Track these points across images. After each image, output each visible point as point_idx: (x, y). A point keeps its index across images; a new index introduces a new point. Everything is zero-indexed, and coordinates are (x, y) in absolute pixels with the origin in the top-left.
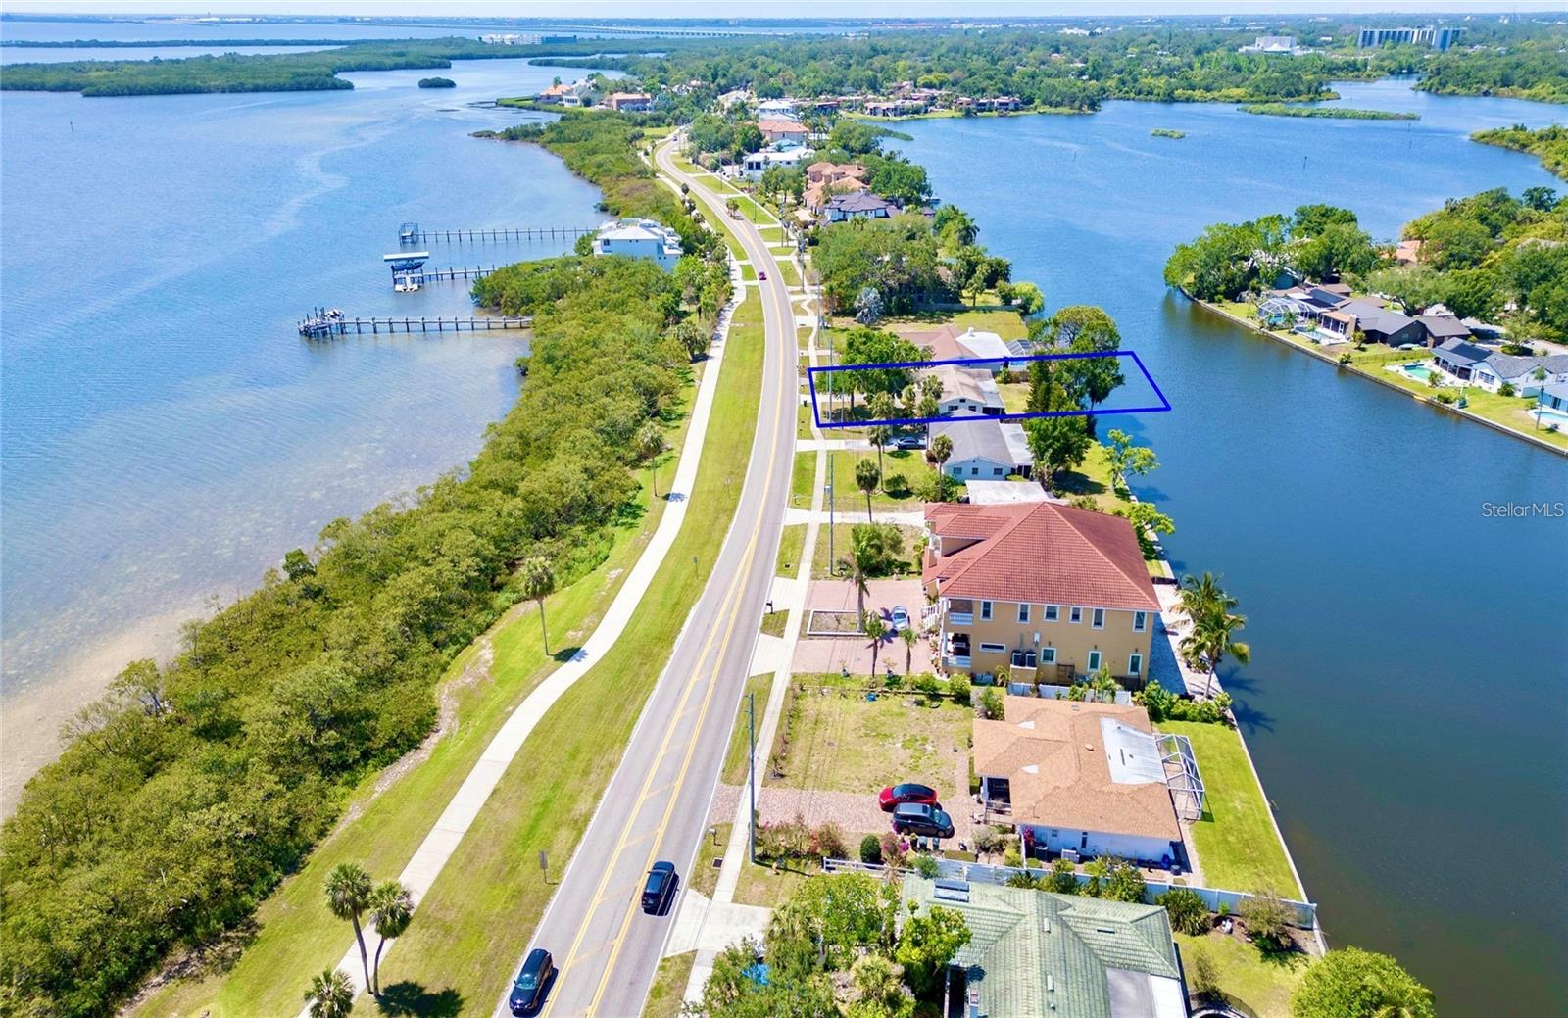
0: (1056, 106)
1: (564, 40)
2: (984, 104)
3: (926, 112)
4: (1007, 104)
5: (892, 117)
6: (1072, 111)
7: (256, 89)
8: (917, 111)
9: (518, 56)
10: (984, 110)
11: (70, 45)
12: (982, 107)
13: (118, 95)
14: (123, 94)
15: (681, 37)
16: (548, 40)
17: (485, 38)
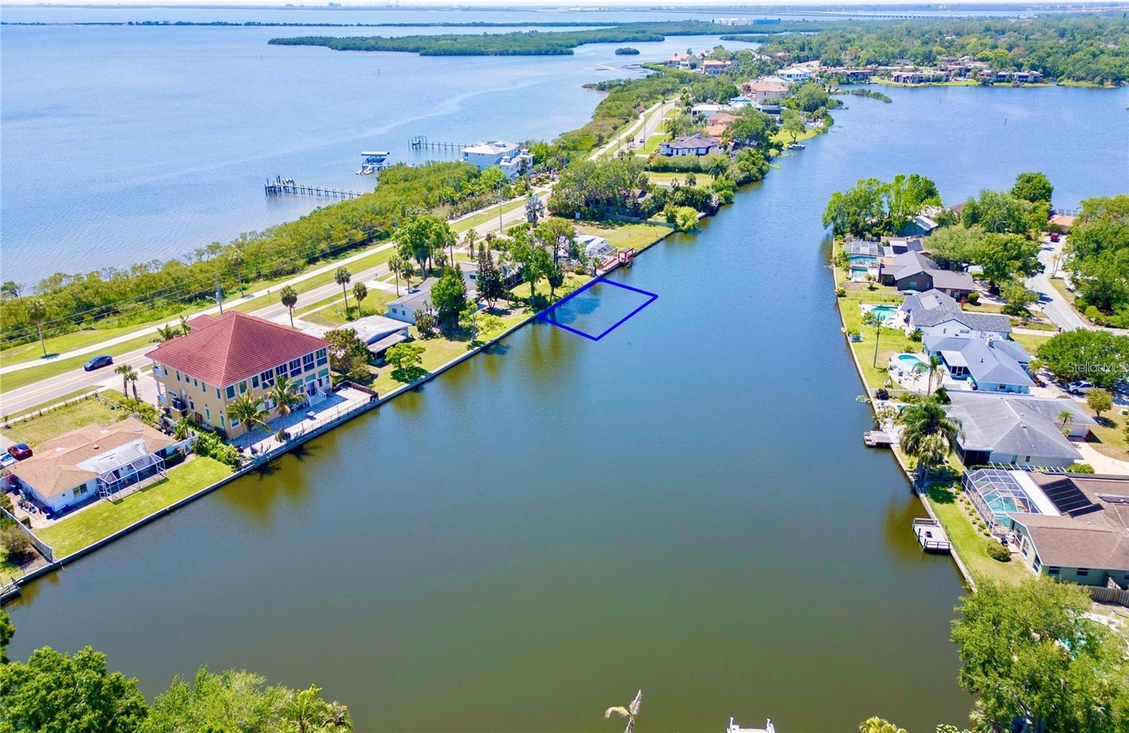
0: (1077, 81)
1: (772, 22)
2: (1004, 76)
3: (947, 80)
4: (1027, 77)
5: (910, 84)
6: (1092, 85)
7: (514, 54)
8: (938, 80)
9: (714, 34)
10: (1003, 81)
11: (469, 25)
12: (1001, 79)
13: (438, 55)
14: (441, 55)
15: (871, 18)
16: (759, 22)
17: (717, 21)
